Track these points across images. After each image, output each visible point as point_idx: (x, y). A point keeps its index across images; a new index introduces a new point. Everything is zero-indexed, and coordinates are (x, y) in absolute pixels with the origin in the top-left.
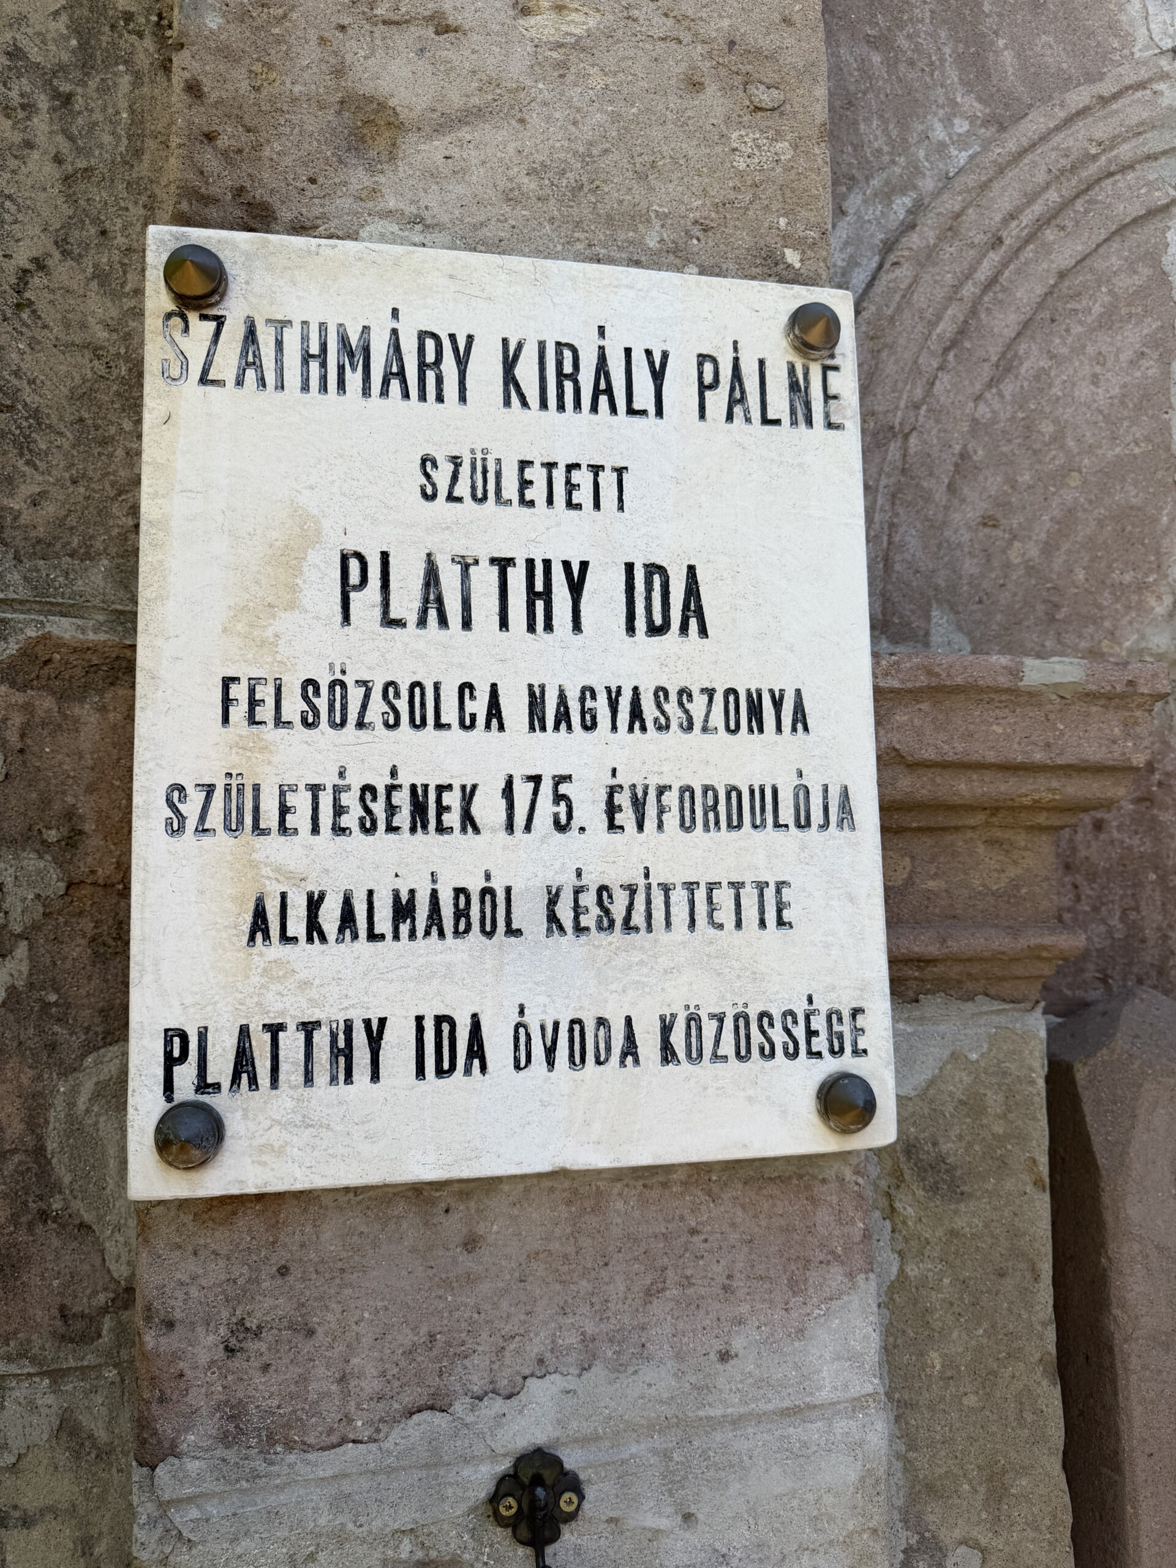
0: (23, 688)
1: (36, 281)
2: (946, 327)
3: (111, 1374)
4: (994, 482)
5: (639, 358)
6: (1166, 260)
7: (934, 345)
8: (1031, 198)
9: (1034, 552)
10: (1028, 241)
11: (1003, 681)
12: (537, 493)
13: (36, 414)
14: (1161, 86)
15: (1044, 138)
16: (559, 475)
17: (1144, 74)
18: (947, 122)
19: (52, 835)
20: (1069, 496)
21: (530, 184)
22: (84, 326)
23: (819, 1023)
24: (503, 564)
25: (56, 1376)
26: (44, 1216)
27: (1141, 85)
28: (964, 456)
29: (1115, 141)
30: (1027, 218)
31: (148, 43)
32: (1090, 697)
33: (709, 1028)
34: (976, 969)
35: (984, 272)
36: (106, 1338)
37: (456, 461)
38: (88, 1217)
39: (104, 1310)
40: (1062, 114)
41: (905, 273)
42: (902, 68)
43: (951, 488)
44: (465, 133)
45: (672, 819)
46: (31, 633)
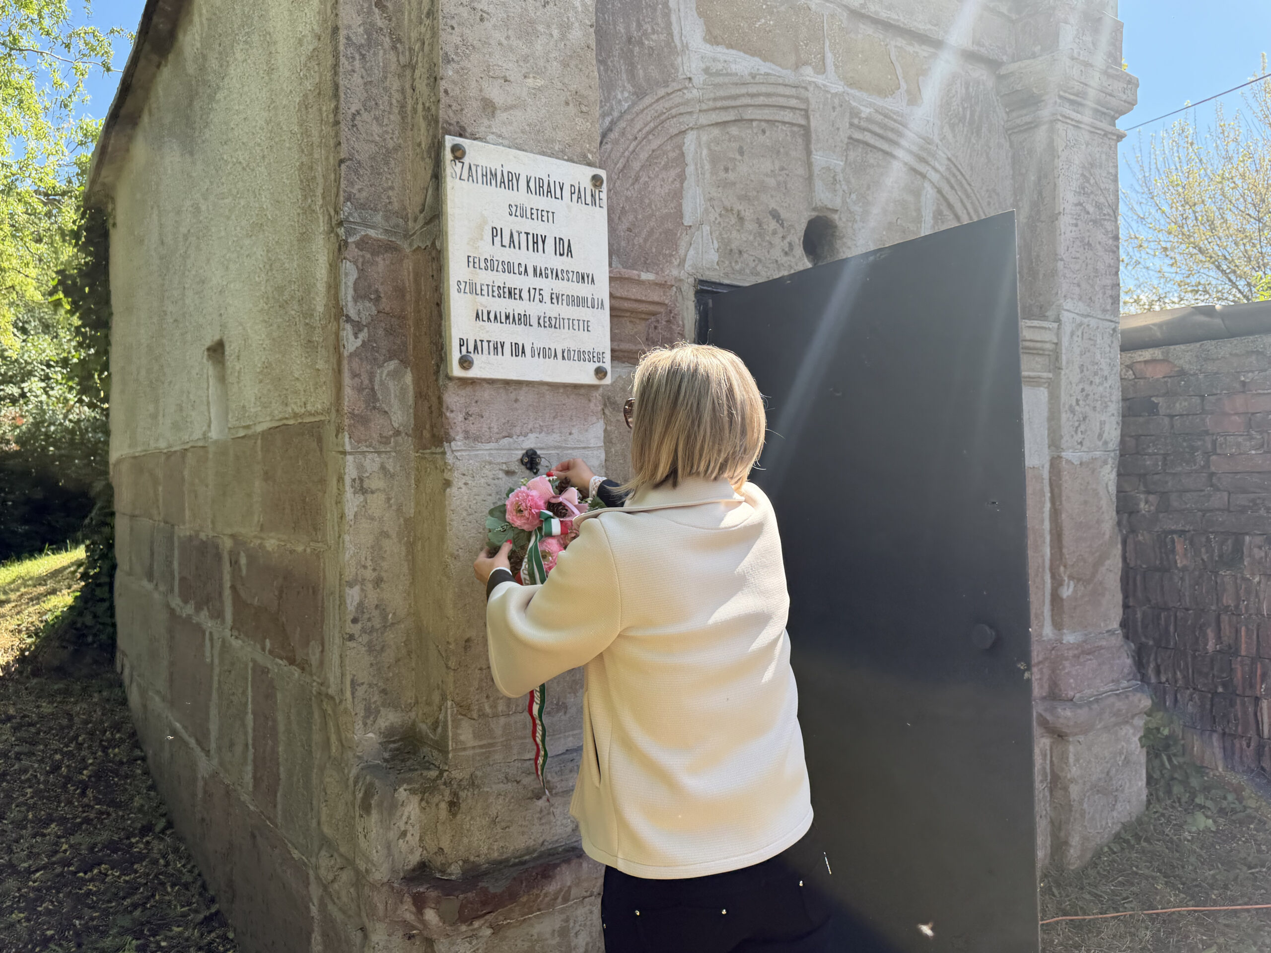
0: (361, 250)
1: (358, 118)
2: (620, 165)
3: (394, 454)
4: (631, 217)
5: (557, 184)
6: (684, 148)
7: (616, 170)
8: (646, 125)
9: (641, 241)
10: (644, 138)
11: (637, 278)
12: (534, 216)
13: (359, 162)
14: (685, 91)
15: (651, 105)
16: (539, 212)
17: (680, 87)
18: (622, 92)
19: (373, 296)
20: (652, 224)
21: (527, 128)
22: (372, 135)
23: (595, 355)
24: (527, 234)
25: (379, 453)
26: (374, 408)
27: (680, 90)
28: (623, 208)
29: (671, 108)
30: (644, 131)
31: (388, 39)
32: (656, 284)
33: (572, 353)
34: (626, 354)
35: (631, 148)
36: (392, 444)
37: (516, 206)
38: (387, 409)
39: (391, 436)
40: (656, 98)
41: (609, 146)
42: (609, 72)
43: (619, 218)
44: (511, 112)
45: (565, 302)
46: (363, 233)
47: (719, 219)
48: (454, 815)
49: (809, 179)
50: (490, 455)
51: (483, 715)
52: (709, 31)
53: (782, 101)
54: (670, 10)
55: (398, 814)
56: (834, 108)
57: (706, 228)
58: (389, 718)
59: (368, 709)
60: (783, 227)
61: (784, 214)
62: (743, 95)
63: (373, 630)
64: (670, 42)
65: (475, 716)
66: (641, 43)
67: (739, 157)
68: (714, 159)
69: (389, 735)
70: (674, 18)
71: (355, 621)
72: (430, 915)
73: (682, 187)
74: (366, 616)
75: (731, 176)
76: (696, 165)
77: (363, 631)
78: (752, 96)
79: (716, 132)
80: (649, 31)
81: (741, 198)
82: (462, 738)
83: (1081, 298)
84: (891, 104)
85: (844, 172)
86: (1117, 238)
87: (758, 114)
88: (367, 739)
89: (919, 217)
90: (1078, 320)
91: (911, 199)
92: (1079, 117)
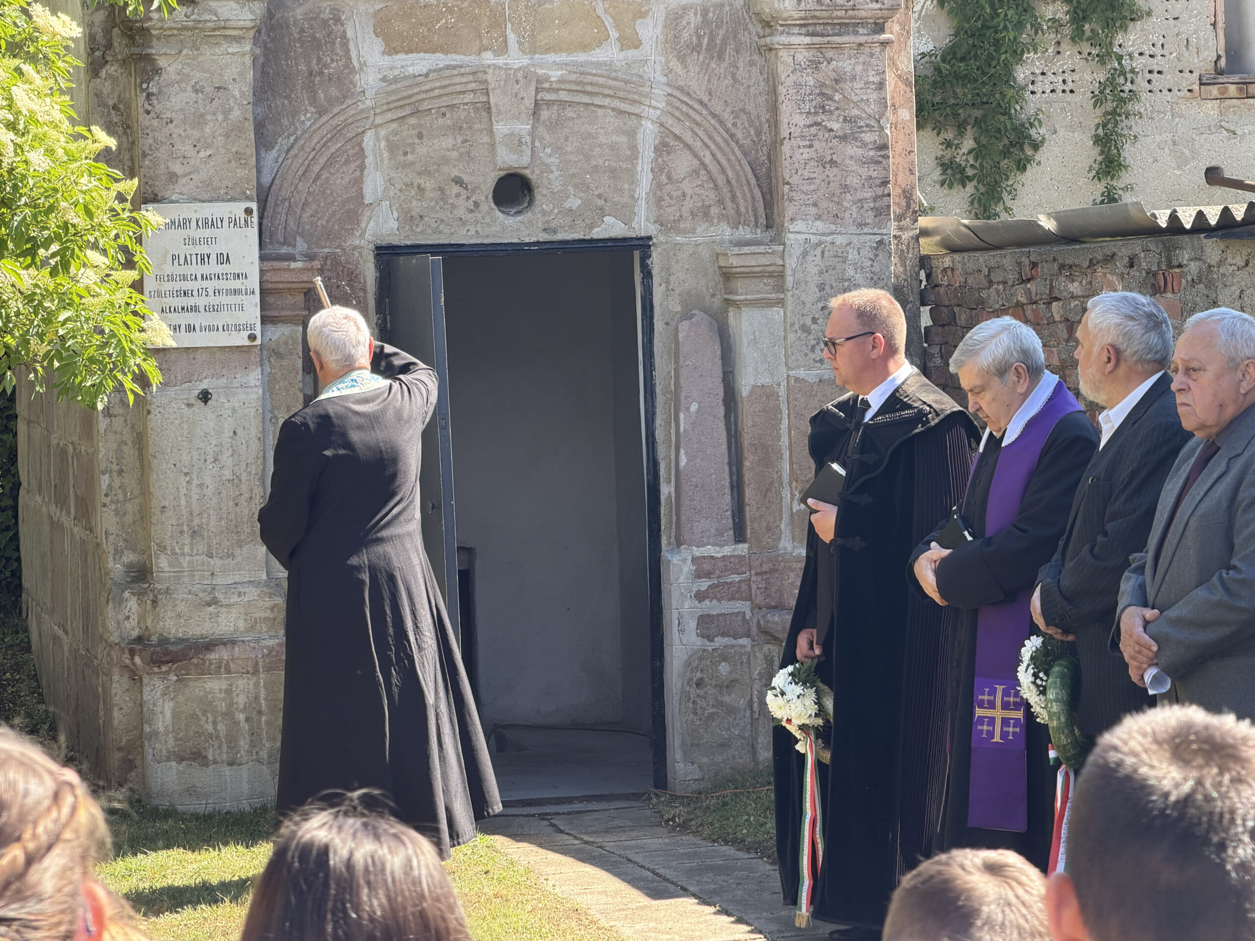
2: (300, 172)
4: (314, 206)
5: (218, 219)
6: (363, 145)
8: (324, 137)
9: (324, 222)
10: (323, 147)
11: (287, 267)
12: (202, 243)
14: (359, 103)
15: (331, 119)
16: (205, 239)
17: (354, 101)
18: (305, 115)
20: (333, 208)
21: (200, 185)
23: (248, 326)
24: (197, 255)
27: (353, 104)
28: (306, 201)
29: (345, 120)
30: (323, 142)
32: (304, 269)
33: (230, 326)
34: (288, 318)
35: (311, 157)
37: (189, 238)
40: (331, 115)
41: (289, 161)
42: (294, 102)
44: (189, 176)
45: (224, 294)
47: (399, 194)
48: (155, 608)
49: (493, 145)
50: (176, 394)
51: (174, 553)
52: (387, 44)
53: (458, 88)
54: (348, 40)
55: (124, 605)
56: (517, 82)
57: (385, 204)
58: (129, 557)
59: (116, 550)
60: (467, 190)
61: (466, 179)
62: (417, 93)
63: (118, 502)
64: (348, 65)
65: (169, 552)
66: (321, 73)
67: (417, 141)
68: (392, 148)
69: (130, 567)
70: (352, 46)
71: (106, 495)
72: (137, 660)
73: (362, 175)
74: (113, 493)
75: (410, 157)
76: (375, 155)
77: (112, 502)
78: (427, 91)
79: (394, 125)
80: (329, 61)
81: (419, 174)
82: (161, 565)
83: (819, 218)
84: (599, 55)
85: (532, 134)
86: (884, 147)
87: (436, 104)
88: (116, 568)
89: (634, 154)
90: (814, 239)
91: (623, 139)
92: (808, 40)
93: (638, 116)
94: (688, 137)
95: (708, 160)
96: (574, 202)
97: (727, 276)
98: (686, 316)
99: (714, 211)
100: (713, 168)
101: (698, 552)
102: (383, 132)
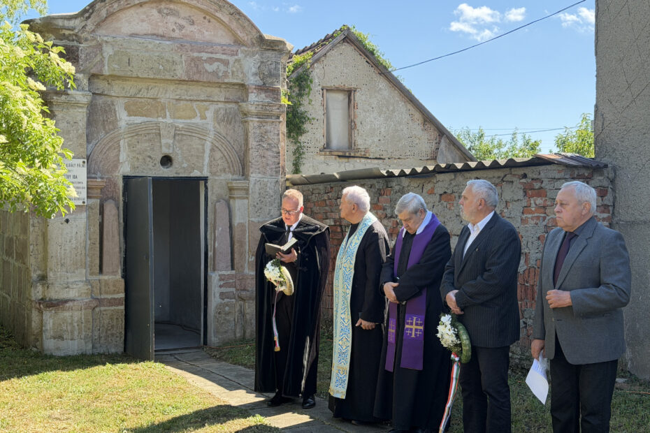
2: (100, 151)
4: (104, 162)
5: (74, 164)
6: (120, 144)
8: (108, 141)
9: (107, 168)
11: (95, 181)
15: (110, 135)
17: (118, 130)
18: (102, 134)
20: (110, 163)
23: (83, 199)
25: (37, 219)
29: (115, 136)
32: (102, 181)
34: (94, 197)
41: (96, 148)
42: (98, 129)
47: (131, 160)
48: (48, 289)
49: (161, 147)
50: (57, 220)
51: (55, 271)
52: (128, 113)
53: (151, 128)
54: (116, 111)
55: (37, 288)
56: (169, 127)
57: (126, 163)
58: (39, 272)
59: (34, 270)
60: (152, 160)
61: (153, 156)
62: (138, 129)
63: (35, 254)
64: (116, 119)
65: (53, 271)
66: (107, 121)
67: (137, 144)
68: (129, 145)
69: (39, 276)
70: (117, 113)
71: (32, 252)
72: (41, 306)
73: (119, 153)
74: (34, 252)
75: (135, 149)
76: (124, 147)
77: (33, 254)
78: (141, 128)
79: (130, 139)
80: (110, 117)
81: (138, 154)
82: (50, 275)
83: (259, 173)
84: (193, 121)
85: (173, 143)
86: (279, 153)
87: (144, 132)
88: (34, 276)
89: (204, 152)
90: (258, 179)
91: (201, 147)
92: (258, 119)
93: (205, 140)
94: (220, 147)
95: (226, 154)
96: (185, 165)
97: (231, 189)
98: (218, 201)
99: (227, 170)
100: (227, 157)
101: (220, 273)
102: (126, 140)
